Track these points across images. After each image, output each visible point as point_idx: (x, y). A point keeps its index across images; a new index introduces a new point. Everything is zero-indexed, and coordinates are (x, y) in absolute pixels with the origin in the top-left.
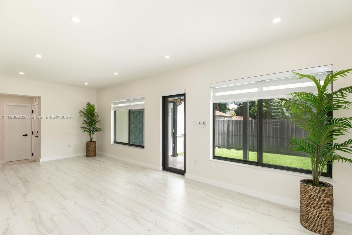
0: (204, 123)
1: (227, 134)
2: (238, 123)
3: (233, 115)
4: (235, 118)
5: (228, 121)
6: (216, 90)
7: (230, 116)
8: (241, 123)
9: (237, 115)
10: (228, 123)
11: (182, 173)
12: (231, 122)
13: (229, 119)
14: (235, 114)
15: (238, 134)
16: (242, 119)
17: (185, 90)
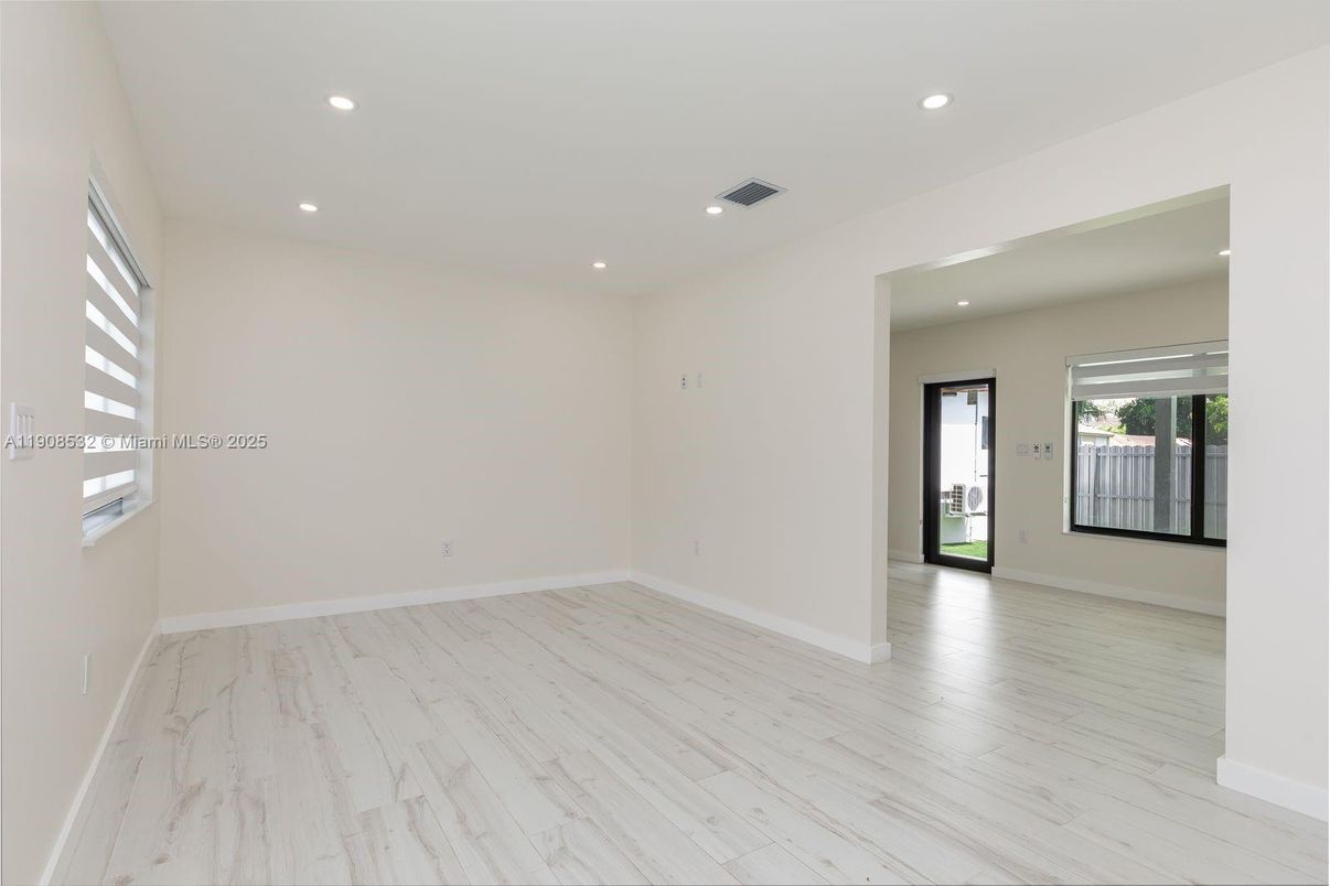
0: (1048, 448)
1: (1095, 495)
2: (1136, 457)
3: (1115, 429)
4: (1122, 440)
5: (1099, 450)
6: (1080, 372)
7: (1103, 432)
8: (1148, 457)
9: (1130, 432)
10: (1098, 457)
11: (983, 568)
12: (1108, 454)
13: (1100, 443)
14: (1121, 427)
15: (1136, 493)
16: (1153, 445)
17: (995, 370)
